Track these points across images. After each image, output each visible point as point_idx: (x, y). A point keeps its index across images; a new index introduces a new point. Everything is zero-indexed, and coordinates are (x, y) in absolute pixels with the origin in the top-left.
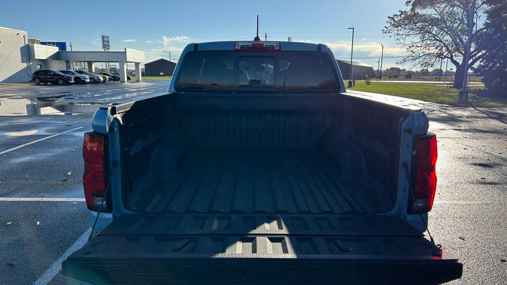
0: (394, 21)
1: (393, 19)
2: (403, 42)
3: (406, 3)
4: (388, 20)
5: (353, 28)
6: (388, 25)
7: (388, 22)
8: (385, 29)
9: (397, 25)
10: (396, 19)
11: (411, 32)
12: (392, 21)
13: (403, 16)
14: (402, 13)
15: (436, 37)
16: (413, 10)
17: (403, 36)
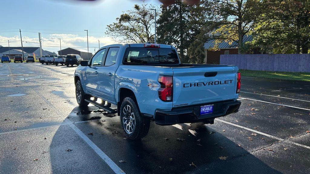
0: (110, 28)
1: (109, 26)
2: (115, 39)
3: (117, 19)
4: (107, 27)
5: (87, 30)
6: (107, 30)
7: (106, 28)
8: (107, 32)
9: (112, 30)
10: (111, 27)
11: (119, 35)
12: (109, 28)
13: (115, 26)
14: (115, 24)
15: (132, 38)
16: (120, 22)
17: (115, 36)
